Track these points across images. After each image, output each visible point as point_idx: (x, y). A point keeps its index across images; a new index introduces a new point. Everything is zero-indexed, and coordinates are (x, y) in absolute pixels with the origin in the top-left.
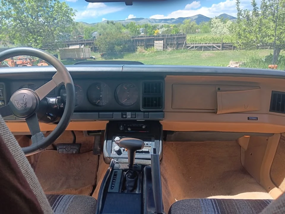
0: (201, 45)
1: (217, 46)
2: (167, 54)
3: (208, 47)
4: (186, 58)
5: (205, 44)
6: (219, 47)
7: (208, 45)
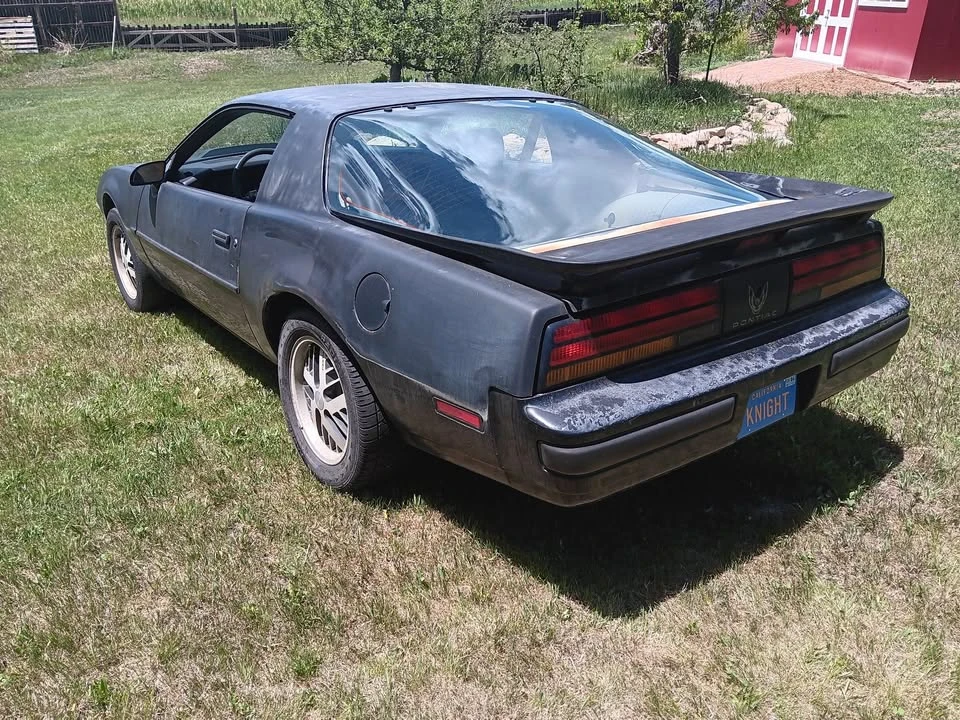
0: (173, 32)
1: (224, 34)
2: (63, 66)
3: (198, 40)
4: (134, 78)
5: (185, 27)
6: (230, 37)
7: (193, 31)
